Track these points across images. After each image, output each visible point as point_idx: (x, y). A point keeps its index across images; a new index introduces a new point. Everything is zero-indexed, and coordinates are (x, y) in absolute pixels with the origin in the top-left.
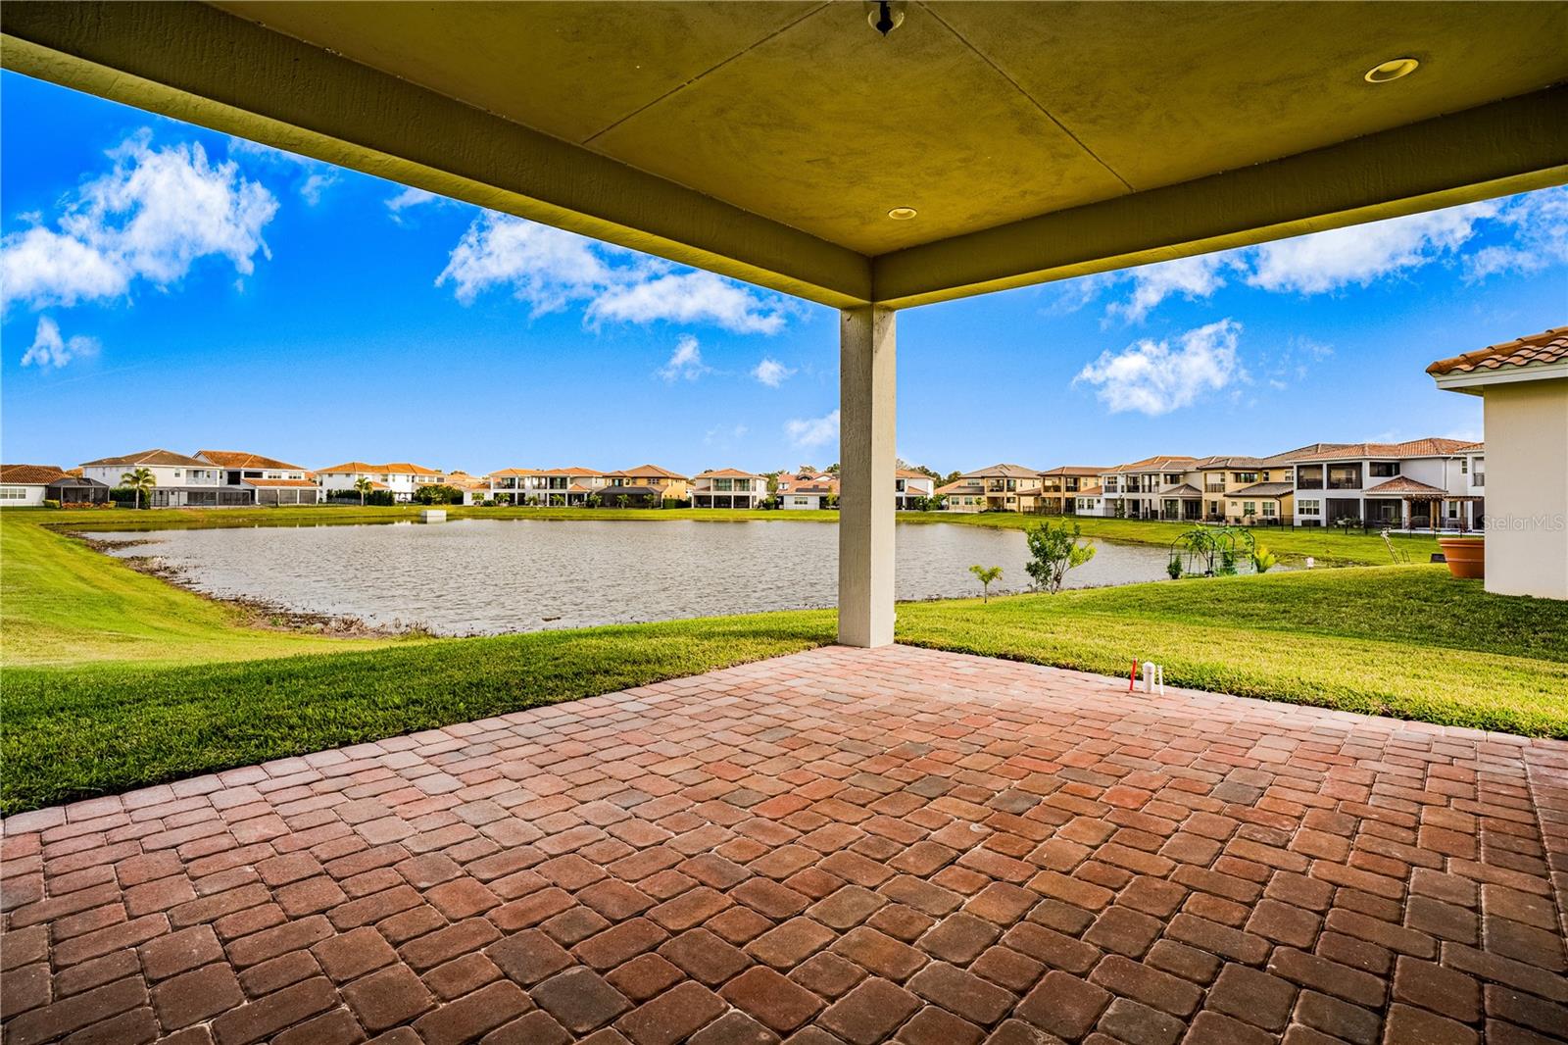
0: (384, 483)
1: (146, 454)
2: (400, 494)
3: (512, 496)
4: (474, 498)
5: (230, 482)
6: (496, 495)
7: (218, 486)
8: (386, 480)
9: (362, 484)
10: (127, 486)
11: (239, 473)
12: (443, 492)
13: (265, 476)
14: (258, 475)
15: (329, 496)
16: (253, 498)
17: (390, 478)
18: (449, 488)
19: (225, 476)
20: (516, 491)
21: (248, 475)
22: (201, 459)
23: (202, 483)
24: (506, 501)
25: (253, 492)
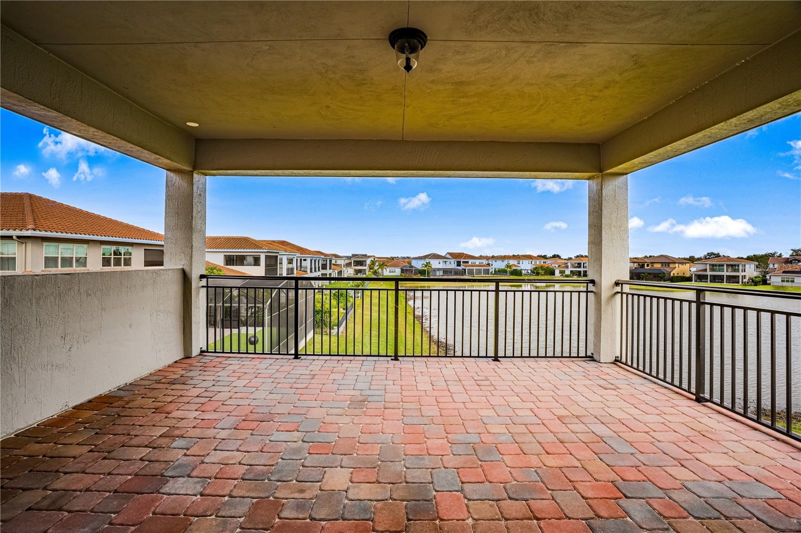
0: (518, 265)
1: (429, 255)
2: (525, 270)
3: (580, 272)
4: (560, 273)
5: (458, 266)
6: (571, 271)
7: (453, 267)
8: (519, 264)
9: (508, 266)
10: (424, 268)
11: (460, 262)
12: (545, 270)
13: (470, 263)
14: (468, 262)
15: (495, 271)
16: (465, 272)
17: (521, 262)
18: (548, 267)
19: (456, 262)
20: (582, 269)
21: (464, 262)
22: (448, 256)
23: (448, 266)
24: (576, 275)
25: (465, 270)
